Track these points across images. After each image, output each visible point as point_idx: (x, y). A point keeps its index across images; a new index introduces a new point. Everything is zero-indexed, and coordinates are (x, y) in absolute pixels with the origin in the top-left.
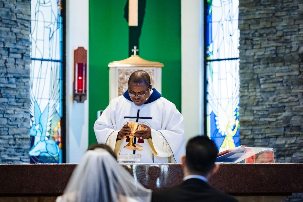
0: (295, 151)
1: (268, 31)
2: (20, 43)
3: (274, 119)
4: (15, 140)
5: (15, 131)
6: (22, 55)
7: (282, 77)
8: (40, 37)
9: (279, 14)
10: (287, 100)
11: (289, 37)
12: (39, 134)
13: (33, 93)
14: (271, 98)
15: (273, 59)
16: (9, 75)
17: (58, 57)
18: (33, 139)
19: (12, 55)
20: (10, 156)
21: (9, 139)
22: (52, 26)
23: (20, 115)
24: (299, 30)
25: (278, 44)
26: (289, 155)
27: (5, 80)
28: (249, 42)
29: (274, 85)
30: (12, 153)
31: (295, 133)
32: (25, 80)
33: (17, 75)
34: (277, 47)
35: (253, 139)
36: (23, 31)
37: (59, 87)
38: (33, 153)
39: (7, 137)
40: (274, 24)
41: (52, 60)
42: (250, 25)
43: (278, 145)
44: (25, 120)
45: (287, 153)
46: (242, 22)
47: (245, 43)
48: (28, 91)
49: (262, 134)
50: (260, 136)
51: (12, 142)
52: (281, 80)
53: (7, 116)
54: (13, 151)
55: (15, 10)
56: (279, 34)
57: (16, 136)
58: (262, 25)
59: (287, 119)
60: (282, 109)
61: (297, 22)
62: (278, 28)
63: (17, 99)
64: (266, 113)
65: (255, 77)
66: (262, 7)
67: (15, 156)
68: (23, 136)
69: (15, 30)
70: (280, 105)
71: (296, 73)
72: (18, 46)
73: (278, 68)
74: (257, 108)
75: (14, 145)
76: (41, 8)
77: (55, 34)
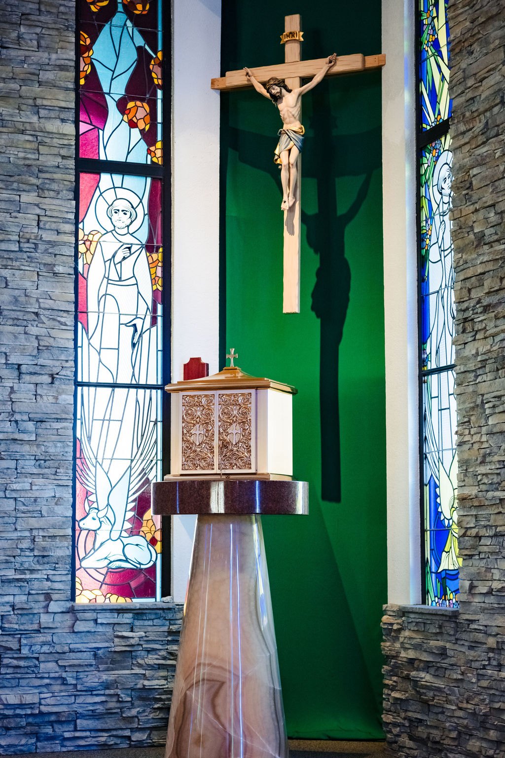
1: (495, 298)
2: (45, 354)
5: (34, 523)
6: (52, 376)
12: (106, 527)
16: (18, 417)
17: (154, 379)
19: (27, 378)
20: (23, 572)
21: (20, 539)
27: (8, 427)
28: (468, 326)
30: (26, 565)
32: (57, 425)
33: (38, 416)
36: (53, 333)
38: (92, 562)
39: (15, 535)
40: (504, 283)
41: (138, 386)
42: (469, 290)
44: (57, 501)
46: (459, 285)
47: (464, 331)
51: (26, 544)
53: (14, 495)
54: (30, 562)
55: (35, 293)
57: (35, 533)
58: (486, 286)
65: (479, 401)
66: (486, 248)
67: (32, 571)
68: (52, 532)
69: (36, 331)
72: (41, 361)
74: (482, 470)
75: (32, 550)
76: (112, 289)
77: (146, 336)
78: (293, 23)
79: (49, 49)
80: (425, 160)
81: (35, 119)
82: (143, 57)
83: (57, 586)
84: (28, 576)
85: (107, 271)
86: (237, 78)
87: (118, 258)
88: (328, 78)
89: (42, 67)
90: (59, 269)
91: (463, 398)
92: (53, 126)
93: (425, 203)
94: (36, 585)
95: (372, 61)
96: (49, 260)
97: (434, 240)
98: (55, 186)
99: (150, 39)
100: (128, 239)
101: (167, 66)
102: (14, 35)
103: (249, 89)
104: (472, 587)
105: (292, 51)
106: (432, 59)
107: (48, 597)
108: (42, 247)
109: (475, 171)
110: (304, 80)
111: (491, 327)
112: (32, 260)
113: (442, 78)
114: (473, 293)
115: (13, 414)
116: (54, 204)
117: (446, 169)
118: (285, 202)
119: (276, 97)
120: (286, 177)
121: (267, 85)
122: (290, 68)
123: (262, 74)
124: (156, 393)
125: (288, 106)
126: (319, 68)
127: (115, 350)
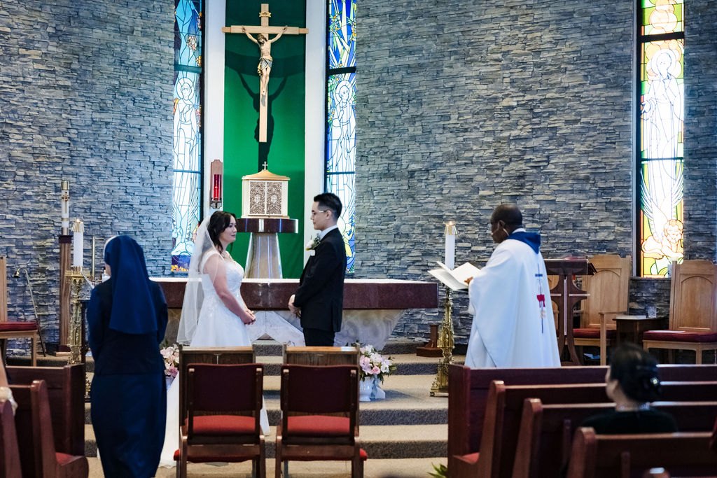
0: (404, 255)
1: (381, 150)
2: (164, 157)
3: (386, 227)
4: (159, 242)
5: (159, 234)
6: (166, 168)
7: (393, 190)
8: (181, 151)
9: (391, 135)
10: (397, 211)
11: (399, 156)
12: (180, 236)
13: (175, 200)
14: (383, 209)
15: (385, 174)
16: (154, 186)
17: (197, 168)
18: (174, 240)
19: (156, 168)
20: (155, 256)
21: (154, 241)
22: (192, 142)
23: (164, 219)
24: (409, 150)
25: (390, 162)
26: (398, 259)
27: (150, 190)
28: (364, 159)
29: (386, 197)
30: (156, 254)
31: (404, 239)
32: (168, 190)
33: (161, 186)
34: (389, 164)
35: (367, 243)
36: (166, 147)
37: (198, 194)
38: (174, 253)
39: (152, 240)
40: (386, 144)
41: (191, 172)
42: (365, 144)
43: (388, 250)
44: (168, 224)
45: (396, 256)
46: (359, 141)
47: (361, 160)
48: (170, 199)
49: (375, 240)
50: (373, 242)
51: (156, 244)
52: (392, 193)
53: (152, 221)
54: (157, 252)
55: (160, 129)
56: (391, 152)
57: (159, 239)
58: (376, 144)
59: (397, 227)
60: (393, 218)
61: (407, 143)
62: (390, 148)
63: (161, 206)
64: (378, 221)
65: (370, 189)
66: (376, 129)
67: (158, 256)
68: (166, 239)
69: (160, 146)
70: (391, 215)
71: (406, 187)
72: (162, 160)
73: (389, 183)
74: (370, 217)
75: (158, 247)
76: (183, 126)
77: (194, 148)
78: (265, 8)
79: (166, 13)
80: (330, 81)
81: (159, 46)
82: (194, 15)
83: (167, 263)
84: (157, 258)
85: (181, 117)
86: (236, 29)
87: (184, 112)
88: (283, 36)
89: (163, 21)
90: (169, 117)
91: (359, 188)
92: (166, 49)
93: (329, 99)
94: (160, 262)
95: (302, 31)
96: (165, 113)
98: (166, 78)
99: (197, 6)
100: (188, 102)
101: (203, 19)
102: (152, 6)
103: (243, 36)
104: (362, 263)
105: (265, 21)
106: (337, 38)
107: (164, 268)
108: (162, 107)
109: (371, 96)
111: (378, 161)
112: (159, 113)
113: (344, 48)
114: (367, 146)
115: (152, 184)
116: (167, 87)
117: (345, 88)
118: (264, 92)
119: (261, 44)
120: (265, 80)
121: (255, 35)
122: (265, 29)
123: (250, 30)
124: (198, 175)
125: (266, 48)
126: (279, 31)
127: (183, 155)
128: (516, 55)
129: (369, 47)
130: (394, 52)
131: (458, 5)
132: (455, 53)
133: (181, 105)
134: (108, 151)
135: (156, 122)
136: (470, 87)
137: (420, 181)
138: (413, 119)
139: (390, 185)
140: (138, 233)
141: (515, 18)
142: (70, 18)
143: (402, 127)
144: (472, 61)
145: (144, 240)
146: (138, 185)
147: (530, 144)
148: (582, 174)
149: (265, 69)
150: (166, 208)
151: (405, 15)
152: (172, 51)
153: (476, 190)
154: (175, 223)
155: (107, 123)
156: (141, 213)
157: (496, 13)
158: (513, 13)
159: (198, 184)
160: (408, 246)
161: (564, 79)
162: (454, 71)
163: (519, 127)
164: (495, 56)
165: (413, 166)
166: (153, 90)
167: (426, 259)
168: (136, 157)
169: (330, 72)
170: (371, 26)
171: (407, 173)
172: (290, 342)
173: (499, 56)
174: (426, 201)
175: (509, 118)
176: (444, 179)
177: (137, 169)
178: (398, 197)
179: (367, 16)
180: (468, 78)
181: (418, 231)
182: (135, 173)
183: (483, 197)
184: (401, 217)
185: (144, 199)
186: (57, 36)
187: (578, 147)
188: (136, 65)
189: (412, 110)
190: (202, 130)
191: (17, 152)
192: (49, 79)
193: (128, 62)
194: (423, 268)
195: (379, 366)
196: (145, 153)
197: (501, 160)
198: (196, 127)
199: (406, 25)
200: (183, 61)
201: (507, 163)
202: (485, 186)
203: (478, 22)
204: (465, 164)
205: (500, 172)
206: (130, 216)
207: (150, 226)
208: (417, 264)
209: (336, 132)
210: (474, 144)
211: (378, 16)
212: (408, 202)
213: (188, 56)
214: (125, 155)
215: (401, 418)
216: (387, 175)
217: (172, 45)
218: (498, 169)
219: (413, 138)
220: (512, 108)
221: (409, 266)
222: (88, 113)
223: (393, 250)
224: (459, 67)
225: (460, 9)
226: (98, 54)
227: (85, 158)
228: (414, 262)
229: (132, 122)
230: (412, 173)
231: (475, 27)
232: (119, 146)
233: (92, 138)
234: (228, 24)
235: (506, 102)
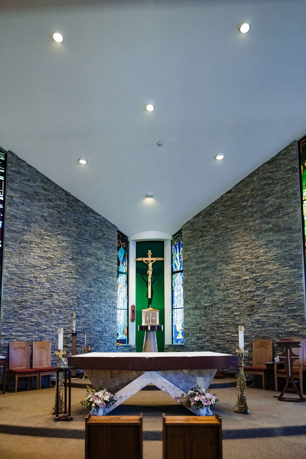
0: (203, 338)
1: (193, 299)
3: (196, 328)
4: (112, 335)
5: (112, 332)
6: (114, 308)
7: (198, 314)
8: (120, 302)
9: (197, 294)
10: (200, 321)
11: (200, 301)
12: (120, 332)
14: (195, 321)
15: (195, 308)
16: (110, 314)
17: (126, 308)
18: (118, 334)
19: (111, 308)
20: (111, 340)
21: (110, 334)
22: (124, 299)
23: (114, 326)
24: (204, 299)
25: (197, 303)
26: (201, 339)
27: (109, 316)
28: (187, 303)
29: (196, 316)
31: (203, 332)
32: (115, 316)
33: (113, 314)
34: (196, 304)
35: (189, 334)
36: (115, 300)
37: (126, 317)
38: (118, 338)
39: (109, 334)
40: (195, 297)
41: (124, 309)
43: (197, 336)
44: (115, 328)
45: (200, 338)
46: (184, 296)
47: (186, 303)
48: (116, 319)
49: (192, 332)
50: (191, 333)
51: (111, 335)
52: (198, 315)
53: (109, 327)
54: (111, 338)
55: (112, 294)
56: (197, 300)
58: (191, 297)
59: (200, 328)
60: (199, 324)
61: (203, 296)
62: (197, 298)
63: (113, 322)
64: (193, 325)
65: (189, 314)
66: (191, 292)
67: (112, 340)
68: (114, 333)
69: (112, 300)
70: (198, 323)
71: (204, 313)
72: (113, 305)
73: (197, 311)
74: (189, 324)
75: (112, 336)
76: (121, 293)
77: (125, 301)
78: (150, 251)
79: (114, 253)
80: (173, 276)
81: (112, 265)
82: (125, 255)
83: (115, 342)
85: (120, 290)
86: (140, 259)
87: (121, 288)
88: (156, 261)
89: (113, 256)
90: (115, 290)
91: (185, 313)
92: (114, 266)
93: (173, 282)
94: (112, 342)
95: (163, 259)
96: (114, 288)
97: (176, 288)
98: (115, 276)
99: (126, 251)
100: (123, 285)
101: (128, 256)
102: (109, 250)
103: (142, 261)
104: (187, 341)
105: (150, 256)
106: (176, 261)
107: (114, 344)
108: (113, 286)
109: (189, 280)
110: (152, 261)
111: (192, 303)
112: (112, 288)
113: (178, 264)
114: (188, 298)
115: (109, 314)
116: (115, 279)
117: (179, 278)
118: (150, 280)
119: (149, 264)
120: (150, 277)
121: (146, 261)
122: (150, 259)
123: (144, 259)
124: (126, 310)
125: (150, 265)
126: (155, 259)
127: (121, 303)
128: (248, 259)
129: (188, 262)
130: (198, 263)
131: (223, 243)
132: (222, 261)
133: (120, 286)
134: (92, 302)
135: (111, 291)
136: (228, 273)
137: (209, 310)
138: (205, 287)
139: (197, 312)
140: (104, 332)
141: (247, 245)
142: (78, 253)
143: (201, 290)
144: (229, 263)
145: (106, 334)
146: (104, 314)
147: (255, 293)
148: (281, 304)
149: (150, 272)
150: (115, 322)
151: (201, 249)
152: (117, 266)
153: (233, 312)
154: (118, 328)
155: (92, 292)
156: (105, 324)
157: (239, 244)
158: (246, 243)
159: (126, 314)
160: (205, 335)
161: (270, 267)
162: (222, 268)
163: (250, 287)
164: (239, 261)
165: (206, 305)
166: (110, 280)
167: (212, 339)
168: (103, 304)
169: (173, 273)
170: (188, 255)
171: (204, 307)
172: (163, 387)
173: (241, 260)
174: (212, 317)
175: (246, 284)
176: (219, 309)
177: (104, 309)
178: (201, 317)
179: (187, 251)
180: (227, 270)
181: (209, 329)
182: (103, 310)
183: (236, 315)
184: (202, 324)
185: (106, 319)
186: (72, 259)
187: (278, 293)
188: (103, 271)
189: (205, 284)
190: (128, 295)
191: (56, 302)
192: (70, 275)
193: (100, 270)
194: (211, 343)
195: (210, 400)
196: (107, 303)
197: (243, 300)
198: (126, 293)
199: (202, 253)
200: (120, 270)
201: (246, 302)
202: (236, 311)
203: (232, 248)
204: (228, 303)
205: (243, 305)
206: (101, 325)
207: (109, 329)
208: (209, 341)
209: (176, 294)
210: (231, 295)
211: (191, 251)
212: (205, 318)
213: (123, 269)
214: (99, 303)
215: (228, 435)
216: (196, 308)
217: (117, 264)
218: (242, 304)
219: (206, 294)
220: (247, 280)
221: (205, 342)
222: (85, 288)
223: (199, 336)
224: (224, 266)
225: (223, 245)
226: (89, 266)
227: (83, 304)
228: (207, 341)
229: (102, 291)
230: (206, 307)
231: (230, 250)
232: (97, 300)
233: (86, 297)
234: (137, 258)
235: (244, 278)
